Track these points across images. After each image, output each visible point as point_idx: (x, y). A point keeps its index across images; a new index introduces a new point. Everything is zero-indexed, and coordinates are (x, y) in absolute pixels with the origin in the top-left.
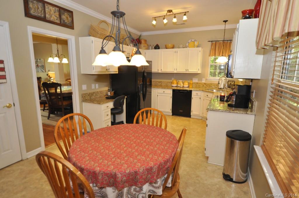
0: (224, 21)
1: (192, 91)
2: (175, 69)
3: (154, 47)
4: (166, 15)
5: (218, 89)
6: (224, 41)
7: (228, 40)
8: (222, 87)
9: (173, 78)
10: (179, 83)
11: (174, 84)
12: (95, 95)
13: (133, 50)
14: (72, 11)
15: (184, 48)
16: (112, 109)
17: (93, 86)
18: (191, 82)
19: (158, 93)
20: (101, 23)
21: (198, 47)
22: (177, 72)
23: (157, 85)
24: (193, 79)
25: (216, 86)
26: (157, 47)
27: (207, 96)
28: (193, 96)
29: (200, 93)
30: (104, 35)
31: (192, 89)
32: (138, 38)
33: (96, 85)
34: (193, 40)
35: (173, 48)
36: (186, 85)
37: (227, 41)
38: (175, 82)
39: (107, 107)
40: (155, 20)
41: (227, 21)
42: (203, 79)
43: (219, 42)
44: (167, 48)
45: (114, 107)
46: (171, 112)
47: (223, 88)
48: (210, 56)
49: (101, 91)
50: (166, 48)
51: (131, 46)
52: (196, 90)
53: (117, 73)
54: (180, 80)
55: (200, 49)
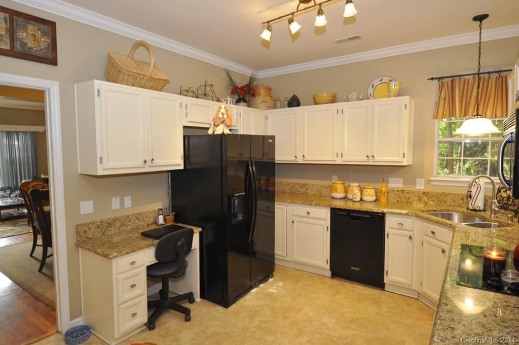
0: (476, 19)
1: (386, 215)
2: (337, 154)
3: (286, 103)
4: (298, 11)
5: (465, 210)
6: (481, 75)
7: (489, 73)
8: (480, 204)
9: (336, 177)
10: (350, 189)
11: (336, 191)
12: (118, 224)
13: (219, 111)
14: (54, 21)
15: (361, 100)
16: (149, 268)
17: (115, 203)
18: (384, 189)
19: (294, 215)
20: (138, 47)
21: (399, 94)
22: (343, 161)
23: (296, 193)
24: (390, 179)
25: (461, 202)
26: (294, 102)
27: (432, 235)
28: (387, 230)
29: (408, 222)
30: (138, 75)
31: (385, 210)
32: (246, 82)
33: (126, 198)
34: (386, 79)
35: (334, 100)
36: (370, 195)
37: (487, 76)
38: (340, 187)
39: (133, 263)
40: (269, 28)
41: (486, 16)
42: (418, 180)
43: (462, 78)
44: (317, 101)
45: (157, 261)
46: (328, 267)
47: (482, 208)
48: (436, 117)
49: (139, 214)
50: (316, 104)
51: (229, 102)
52: (398, 214)
53: (182, 167)
54: (352, 181)
55: (406, 99)
